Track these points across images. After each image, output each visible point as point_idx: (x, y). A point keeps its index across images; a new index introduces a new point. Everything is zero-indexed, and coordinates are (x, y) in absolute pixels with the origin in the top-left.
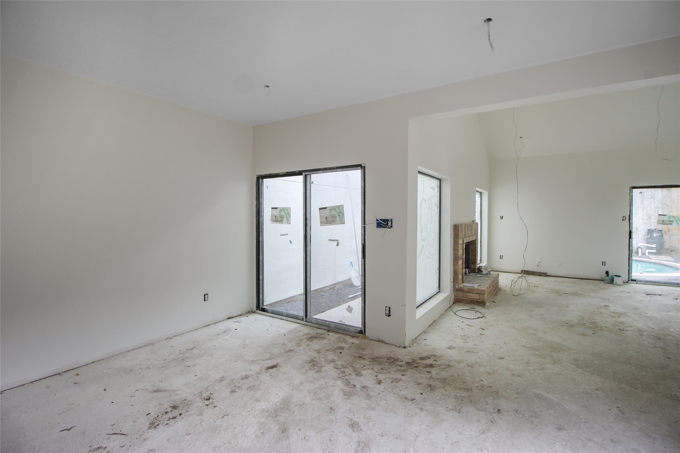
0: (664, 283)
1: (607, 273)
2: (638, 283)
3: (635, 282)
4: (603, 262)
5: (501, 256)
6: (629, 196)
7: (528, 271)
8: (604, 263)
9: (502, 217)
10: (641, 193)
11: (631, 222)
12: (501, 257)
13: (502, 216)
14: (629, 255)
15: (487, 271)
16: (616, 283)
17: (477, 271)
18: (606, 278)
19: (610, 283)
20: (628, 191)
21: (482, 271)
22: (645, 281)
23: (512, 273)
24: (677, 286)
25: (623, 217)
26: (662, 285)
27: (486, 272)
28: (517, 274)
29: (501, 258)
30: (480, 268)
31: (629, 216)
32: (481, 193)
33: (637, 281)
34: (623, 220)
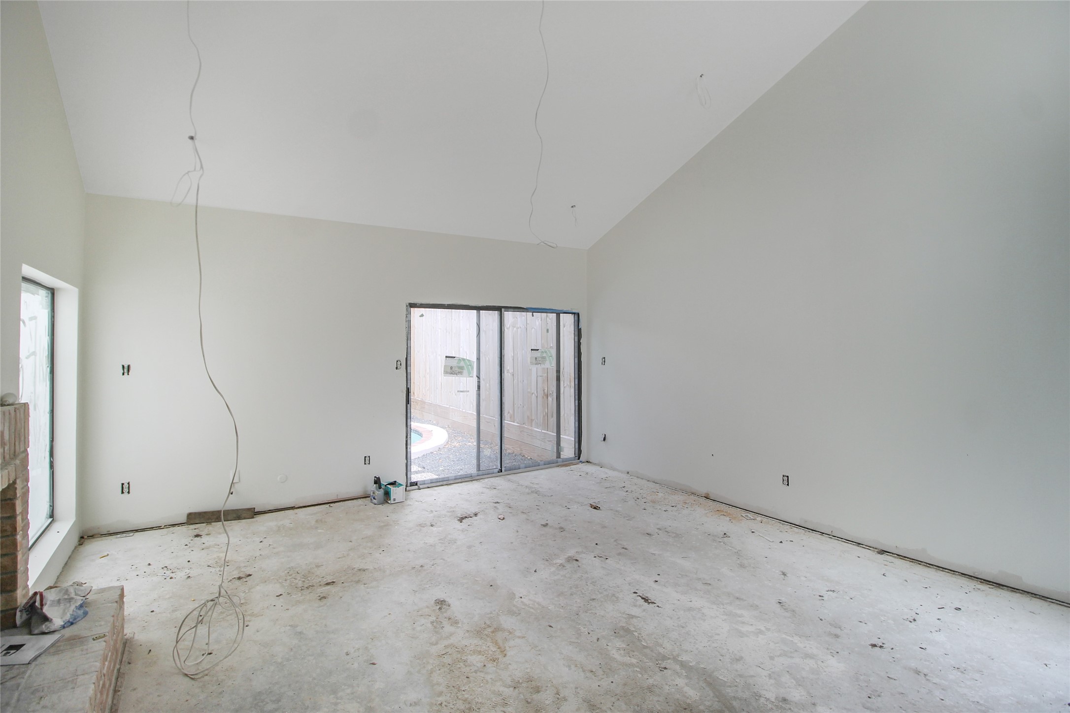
0: (454, 478)
1: (377, 481)
2: (421, 487)
3: (416, 487)
4: (365, 457)
5: (126, 485)
6: (406, 321)
7: (205, 513)
8: (367, 459)
9: (129, 366)
10: (422, 316)
11: (408, 372)
12: (125, 488)
13: (126, 366)
14: (407, 437)
15: (73, 607)
16: (394, 500)
17: (19, 619)
18: (377, 493)
19: (382, 504)
20: (405, 312)
21: (46, 619)
22: (430, 482)
23: (159, 528)
24: (469, 480)
25: (397, 361)
26: (452, 482)
27: (68, 617)
28: (176, 528)
29: (126, 490)
30: (38, 604)
31: (406, 359)
32: (52, 292)
33: (418, 484)
34: (397, 368)
